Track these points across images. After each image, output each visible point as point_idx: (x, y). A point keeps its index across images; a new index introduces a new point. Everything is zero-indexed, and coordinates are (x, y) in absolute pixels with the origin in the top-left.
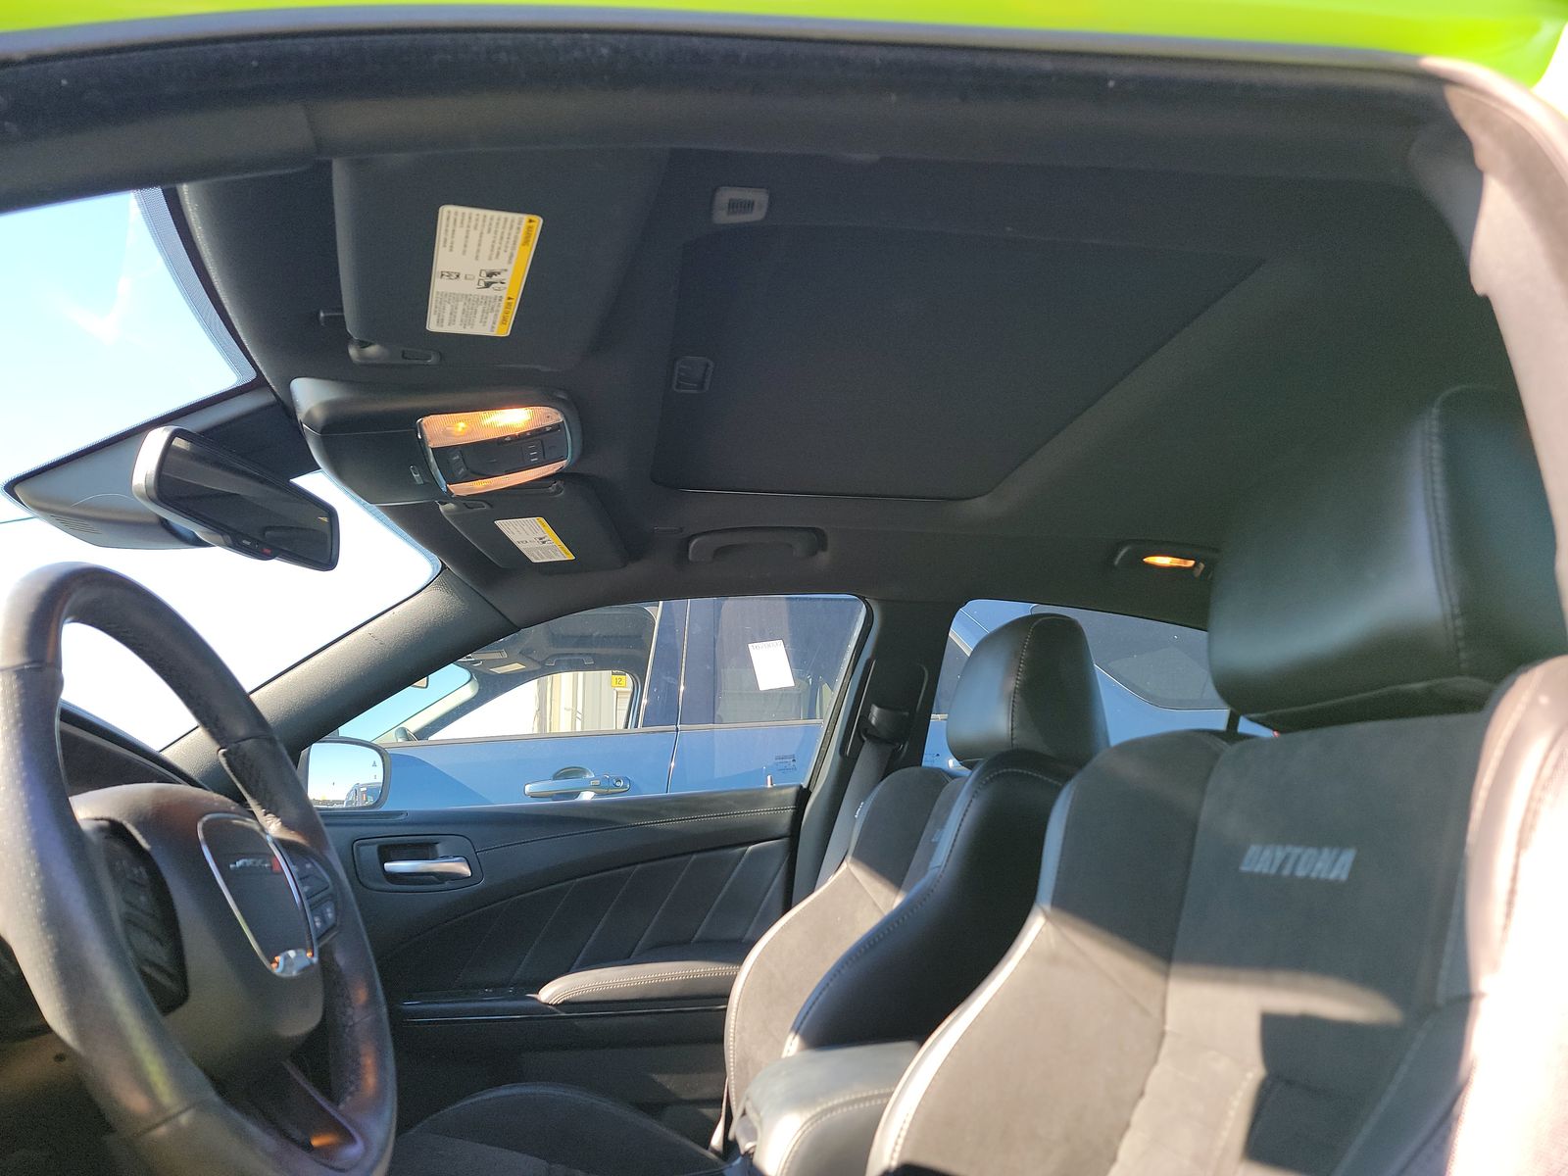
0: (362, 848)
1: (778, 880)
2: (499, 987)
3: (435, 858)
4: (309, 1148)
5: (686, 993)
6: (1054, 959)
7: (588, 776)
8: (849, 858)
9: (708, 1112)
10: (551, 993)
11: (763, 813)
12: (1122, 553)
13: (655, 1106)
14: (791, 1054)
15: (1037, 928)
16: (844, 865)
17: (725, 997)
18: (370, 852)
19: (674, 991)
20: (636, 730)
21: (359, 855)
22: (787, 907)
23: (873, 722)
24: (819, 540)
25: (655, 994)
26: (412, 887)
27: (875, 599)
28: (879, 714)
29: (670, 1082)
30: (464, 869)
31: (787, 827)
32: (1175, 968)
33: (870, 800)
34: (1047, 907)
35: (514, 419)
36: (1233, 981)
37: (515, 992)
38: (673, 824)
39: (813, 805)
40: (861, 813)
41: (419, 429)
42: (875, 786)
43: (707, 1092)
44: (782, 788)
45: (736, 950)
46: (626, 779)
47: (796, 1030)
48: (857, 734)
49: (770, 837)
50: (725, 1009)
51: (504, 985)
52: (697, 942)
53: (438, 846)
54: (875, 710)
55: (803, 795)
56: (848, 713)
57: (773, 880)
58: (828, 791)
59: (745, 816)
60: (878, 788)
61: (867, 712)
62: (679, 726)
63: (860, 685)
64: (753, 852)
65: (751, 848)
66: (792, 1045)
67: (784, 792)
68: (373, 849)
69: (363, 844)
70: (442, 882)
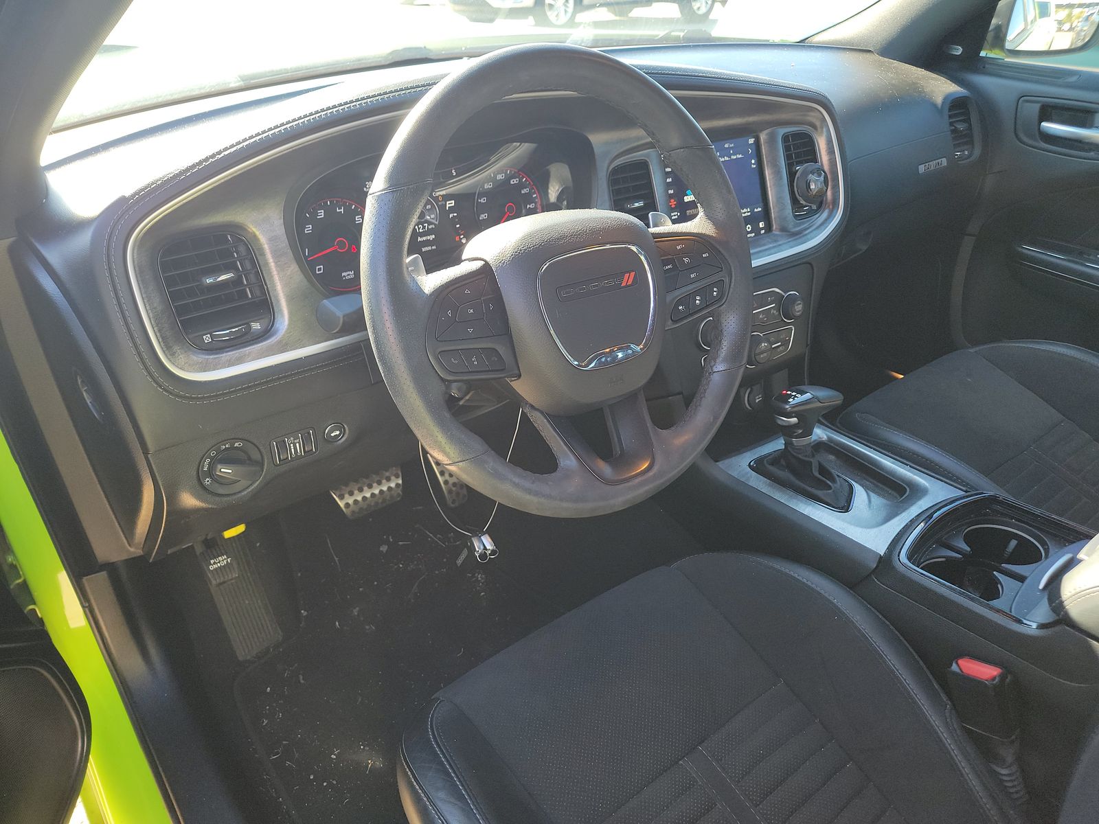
0: (1026, 105)
18: (1032, 110)
21: (1021, 110)
68: (1037, 107)
69: (1027, 101)
70: (1090, 150)
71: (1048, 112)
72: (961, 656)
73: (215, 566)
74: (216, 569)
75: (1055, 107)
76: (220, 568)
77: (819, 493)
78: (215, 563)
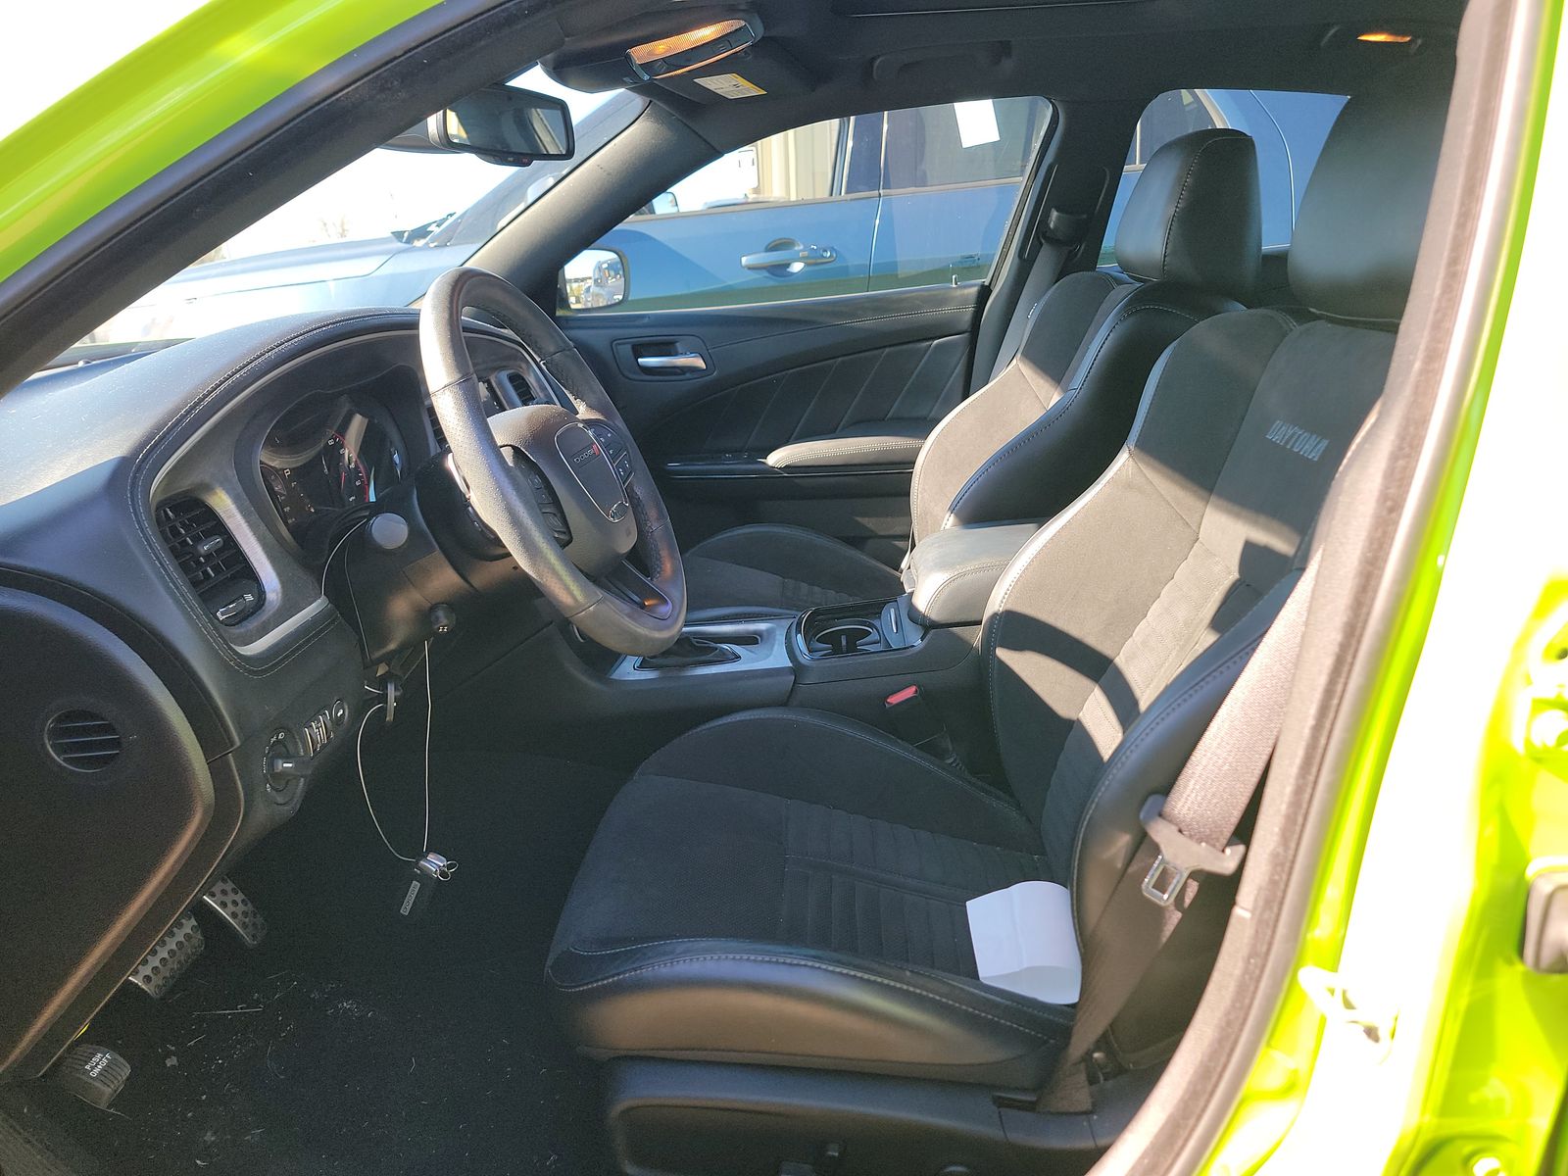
0: (619, 347)
1: (960, 369)
2: (736, 452)
3: (676, 354)
4: (643, 606)
5: (881, 461)
6: (1129, 486)
7: (796, 248)
8: (1019, 355)
9: (900, 544)
10: (777, 458)
11: (947, 311)
12: (1332, 32)
13: (857, 541)
14: (947, 527)
15: (1123, 461)
16: (1014, 361)
17: (913, 463)
18: (626, 350)
19: (871, 459)
20: (839, 198)
21: (617, 352)
22: (966, 396)
23: (1052, 226)
24: (1004, 49)
25: (856, 461)
26: (661, 378)
27: (1061, 101)
28: (1058, 218)
29: (869, 522)
30: (700, 363)
31: (969, 323)
32: (1213, 498)
33: (1042, 302)
34: (1132, 448)
35: (707, 33)
36: (1238, 516)
37: (749, 456)
38: (869, 323)
39: (991, 305)
40: (1033, 315)
41: (628, 57)
42: (1047, 290)
43: (898, 530)
44: (965, 287)
45: (922, 426)
46: (832, 249)
47: (952, 510)
48: (1036, 236)
49: (953, 332)
50: (912, 473)
51: (740, 451)
52: (891, 419)
53: (678, 344)
54: (1055, 214)
55: (985, 292)
56: (1028, 219)
57: (955, 368)
58: (1006, 291)
59: (930, 314)
60: (1050, 292)
61: (1047, 215)
62: (881, 191)
63: (1041, 188)
64: (938, 345)
65: (936, 342)
66: (949, 521)
67: (966, 291)
68: (628, 348)
69: (619, 344)
70: (684, 373)
71: (640, 350)
72: (888, 697)
73: (97, 1070)
74: (100, 1073)
75: (642, 345)
76: (104, 1069)
77: (710, 657)
78: (93, 1068)
